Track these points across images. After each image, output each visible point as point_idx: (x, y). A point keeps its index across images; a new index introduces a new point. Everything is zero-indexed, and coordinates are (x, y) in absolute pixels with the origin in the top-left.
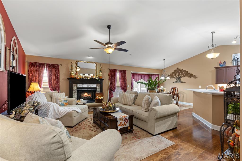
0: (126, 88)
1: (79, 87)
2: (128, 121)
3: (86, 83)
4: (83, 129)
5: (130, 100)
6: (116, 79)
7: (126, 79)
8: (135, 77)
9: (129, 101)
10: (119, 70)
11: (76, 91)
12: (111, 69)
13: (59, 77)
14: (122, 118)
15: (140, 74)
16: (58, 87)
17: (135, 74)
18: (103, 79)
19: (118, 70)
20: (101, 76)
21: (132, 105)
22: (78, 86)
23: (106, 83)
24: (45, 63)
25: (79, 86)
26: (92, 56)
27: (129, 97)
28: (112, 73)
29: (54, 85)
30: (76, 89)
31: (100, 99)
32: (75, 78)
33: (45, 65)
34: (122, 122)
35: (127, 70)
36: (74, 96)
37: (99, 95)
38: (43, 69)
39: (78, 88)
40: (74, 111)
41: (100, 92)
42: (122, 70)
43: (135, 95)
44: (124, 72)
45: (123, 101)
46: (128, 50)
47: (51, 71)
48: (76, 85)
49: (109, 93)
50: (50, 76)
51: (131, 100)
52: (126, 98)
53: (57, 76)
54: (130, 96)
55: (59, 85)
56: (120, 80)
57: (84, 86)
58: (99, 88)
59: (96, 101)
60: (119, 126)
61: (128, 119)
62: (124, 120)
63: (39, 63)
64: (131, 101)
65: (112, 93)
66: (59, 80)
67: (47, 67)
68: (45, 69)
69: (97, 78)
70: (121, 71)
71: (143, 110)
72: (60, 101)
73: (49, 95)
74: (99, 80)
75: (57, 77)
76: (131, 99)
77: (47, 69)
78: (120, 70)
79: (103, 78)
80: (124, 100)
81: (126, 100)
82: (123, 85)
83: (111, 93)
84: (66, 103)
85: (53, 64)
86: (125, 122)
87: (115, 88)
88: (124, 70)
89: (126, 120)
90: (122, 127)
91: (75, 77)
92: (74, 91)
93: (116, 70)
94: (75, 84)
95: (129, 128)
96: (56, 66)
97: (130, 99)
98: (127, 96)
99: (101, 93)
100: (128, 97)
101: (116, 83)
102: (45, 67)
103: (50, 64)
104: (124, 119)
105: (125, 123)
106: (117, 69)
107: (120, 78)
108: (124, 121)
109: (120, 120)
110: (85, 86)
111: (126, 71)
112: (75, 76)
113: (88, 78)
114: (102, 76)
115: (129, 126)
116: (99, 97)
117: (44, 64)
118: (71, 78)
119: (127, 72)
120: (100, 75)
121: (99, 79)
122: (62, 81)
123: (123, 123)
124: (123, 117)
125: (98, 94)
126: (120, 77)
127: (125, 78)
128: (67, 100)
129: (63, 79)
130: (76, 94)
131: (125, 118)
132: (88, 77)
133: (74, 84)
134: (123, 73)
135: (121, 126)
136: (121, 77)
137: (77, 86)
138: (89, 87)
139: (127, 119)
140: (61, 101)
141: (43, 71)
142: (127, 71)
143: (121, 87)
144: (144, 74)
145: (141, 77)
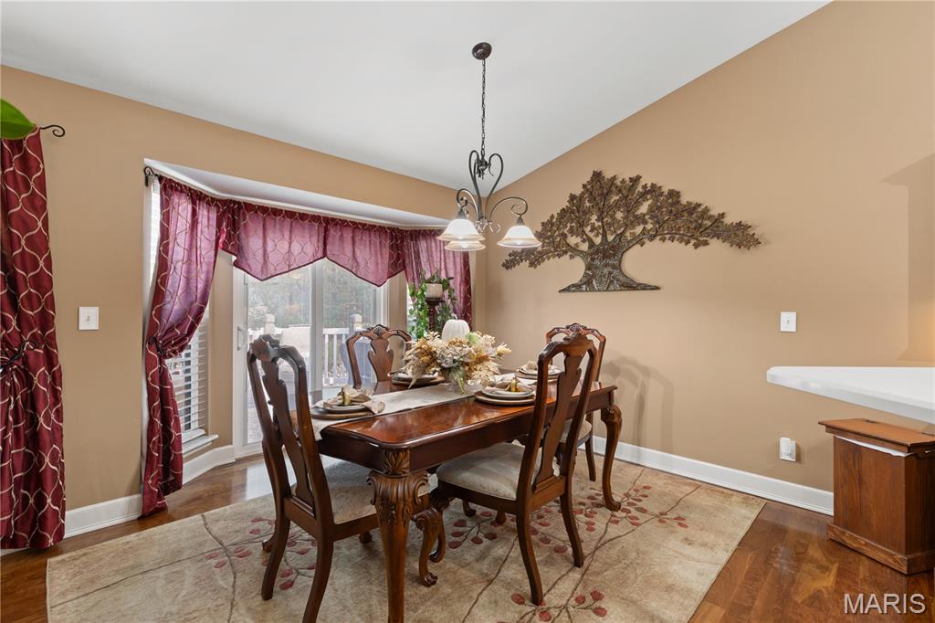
8: (252, 240)
17: (249, 206)
144: (346, 221)
145: (321, 244)
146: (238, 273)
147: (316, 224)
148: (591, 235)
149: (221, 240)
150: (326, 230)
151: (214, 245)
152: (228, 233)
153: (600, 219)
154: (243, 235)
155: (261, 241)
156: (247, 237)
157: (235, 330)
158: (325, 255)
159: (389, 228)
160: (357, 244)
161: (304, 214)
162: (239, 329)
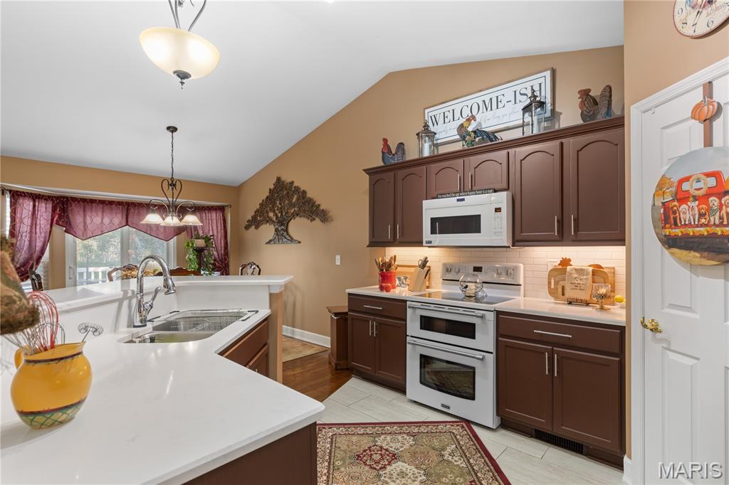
8: (76, 217)
17: (74, 199)
144: (141, 204)
145: (124, 218)
146: (69, 237)
147: (121, 207)
148: (277, 212)
149: (55, 219)
150: (128, 210)
151: (50, 222)
152: (60, 215)
153: (280, 204)
154: (70, 216)
155: (82, 219)
156: (73, 216)
157: (67, 268)
158: (127, 224)
161: (112, 201)
162: (70, 267)
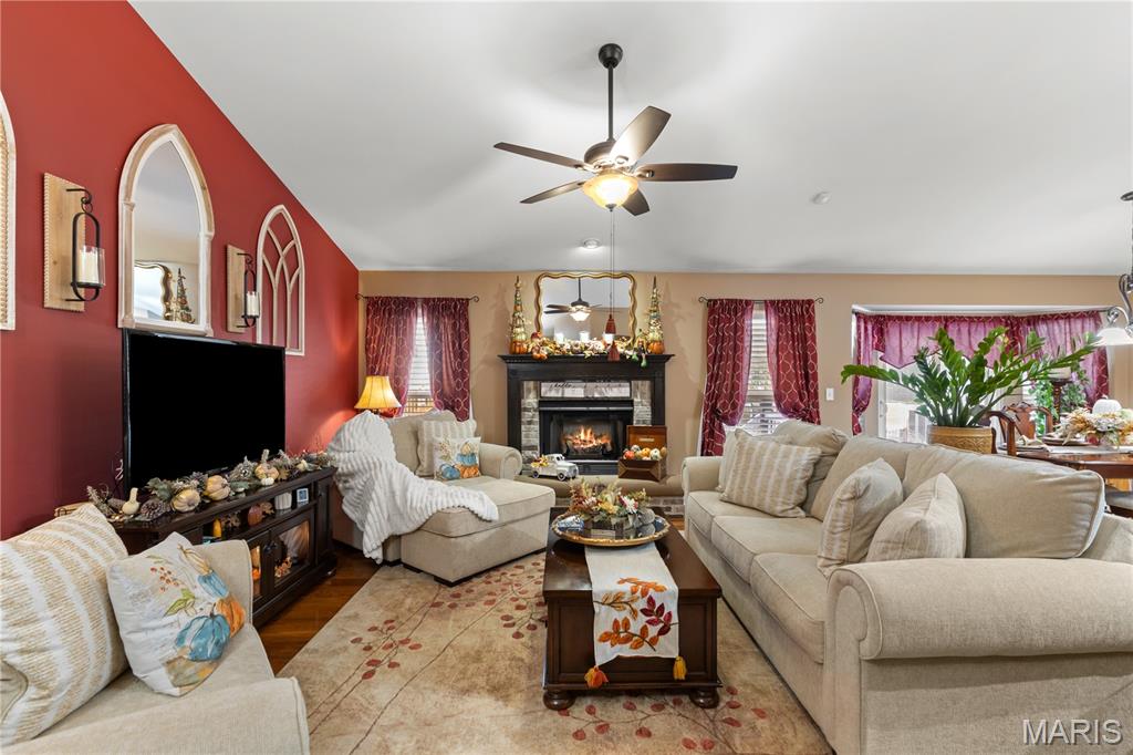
0: (816, 405)
1: (548, 395)
2: (675, 619)
3: (578, 379)
4: (486, 603)
5: (778, 482)
6: (746, 356)
7: (813, 349)
8: (892, 340)
9: (770, 490)
10: (765, 301)
11: (537, 413)
12: (715, 301)
13: (468, 350)
14: (625, 599)
15: (928, 319)
16: (464, 394)
17: (891, 318)
18: (668, 357)
19: (759, 302)
20: (654, 341)
21: (790, 513)
22: (543, 390)
23: (687, 377)
24: (419, 295)
25: (551, 391)
26: (599, 244)
27: (770, 466)
28: (724, 319)
29: (449, 385)
30: (536, 406)
31: (645, 458)
32: (531, 352)
33: (419, 303)
34: (626, 624)
35: (822, 300)
36: (527, 436)
37: (642, 440)
38: (411, 322)
39: (543, 402)
40: (455, 511)
41: (653, 423)
42: (784, 302)
43: (818, 451)
44: (798, 309)
45: (733, 483)
46: (736, 168)
47: (438, 326)
48: (535, 388)
49: (704, 431)
50: (435, 346)
51: (784, 485)
52: (752, 464)
53: (460, 345)
54: (780, 455)
55: (467, 384)
56: (775, 361)
57: (570, 389)
58: (647, 402)
59: (622, 469)
60: (603, 639)
61: (672, 607)
62: (644, 611)
63: (398, 298)
64: (783, 490)
65: (721, 428)
66: (468, 365)
67: (425, 313)
68: (420, 320)
69: (630, 353)
70: (775, 306)
71: (821, 561)
72: (441, 458)
73: (410, 429)
74: (644, 363)
75: (462, 354)
76: (780, 474)
77: (425, 320)
78: (772, 302)
79: (668, 352)
80: (738, 480)
81: (753, 481)
82: (787, 386)
83: (711, 433)
84: (465, 467)
85: (446, 299)
86: (649, 622)
87: (734, 406)
88: (796, 302)
89: (653, 611)
90: (626, 651)
91: (530, 350)
92: (526, 416)
93: (748, 303)
94: (531, 384)
95: (680, 670)
96: (455, 307)
97: (774, 474)
98: (761, 455)
99: (658, 428)
100: (764, 463)
101: (744, 376)
102: (420, 311)
103: (434, 299)
104: (642, 604)
105: (653, 631)
106: (749, 298)
107: (773, 348)
108: (643, 619)
109: (609, 605)
110: (576, 391)
111: (810, 302)
112: (531, 346)
113: (588, 354)
114: (661, 342)
115: (680, 655)
116: (645, 451)
117: (416, 299)
118: (514, 353)
119: (818, 308)
120: (651, 335)
121: (644, 355)
122: (482, 367)
123: (635, 628)
124: (633, 593)
125: (641, 431)
126: (774, 343)
127: (805, 348)
128: (473, 454)
129: (485, 361)
130: (537, 427)
131: (651, 601)
132: (586, 348)
133: (525, 383)
134: (795, 319)
135: (618, 646)
136: (778, 341)
137: (538, 391)
138: (596, 395)
139: (662, 607)
140: (447, 457)
141: (411, 328)
142: (817, 306)
143: (779, 398)
147: (938, 323)
149: (874, 343)
151: (872, 347)
152: (879, 337)
154: (887, 337)
155: (898, 340)
156: (890, 338)
159: (1004, 317)
160: (972, 334)
